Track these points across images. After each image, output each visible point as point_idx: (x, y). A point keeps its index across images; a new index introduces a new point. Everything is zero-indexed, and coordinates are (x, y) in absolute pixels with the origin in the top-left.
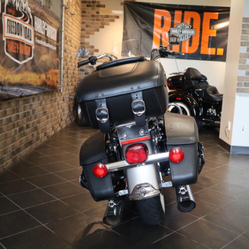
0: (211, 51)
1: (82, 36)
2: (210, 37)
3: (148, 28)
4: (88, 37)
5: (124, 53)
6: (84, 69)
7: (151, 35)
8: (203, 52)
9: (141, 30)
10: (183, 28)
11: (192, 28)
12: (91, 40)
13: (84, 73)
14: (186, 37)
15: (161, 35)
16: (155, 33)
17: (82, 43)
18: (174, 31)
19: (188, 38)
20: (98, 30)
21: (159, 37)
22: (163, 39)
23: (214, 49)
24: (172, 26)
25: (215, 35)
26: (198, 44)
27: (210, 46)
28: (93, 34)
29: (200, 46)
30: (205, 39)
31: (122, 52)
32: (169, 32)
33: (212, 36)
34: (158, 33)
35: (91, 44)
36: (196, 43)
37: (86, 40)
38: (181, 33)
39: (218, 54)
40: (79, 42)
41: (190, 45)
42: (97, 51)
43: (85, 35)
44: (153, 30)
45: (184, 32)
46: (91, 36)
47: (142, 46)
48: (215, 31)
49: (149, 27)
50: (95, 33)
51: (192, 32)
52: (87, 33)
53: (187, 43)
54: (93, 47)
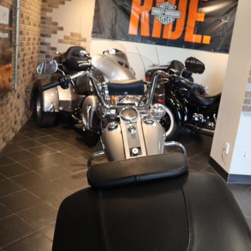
0: (196, 38)
1: (43, 9)
2: (196, 21)
3: (125, 5)
4: (51, 11)
5: (95, 34)
6: (45, 50)
7: (128, 14)
8: (187, 38)
9: (116, 7)
10: (167, 8)
11: (177, 9)
12: (54, 15)
13: (45, 55)
14: (170, 20)
15: (140, 16)
16: (132, 11)
17: (42, 18)
18: (155, 11)
19: (172, 21)
20: (63, 3)
21: (138, 17)
22: (142, 20)
23: (200, 36)
24: (154, 5)
25: (202, 19)
26: (182, 29)
27: (196, 32)
28: (57, 7)
29: (184, 32)
30: (191, 24)
31: (93, 32)
32: (150, 12)
33: (198, 20)
34: (136, 12)
35: (54, 20)
36: (180, 27)
37: (48, 15)
38: (164, 14)
39: (204, 42)
40: (39, 17)
41: (173, 30)
42: (62, 29)
43: (47, 8)
44: (131, 8)
45: (167, 13)
46: (54, 10)
47: (117, 27)
48: (204, 15)
49: (127, 4)
50: (60, 6)
51: (177, 14)
52: (49, 6)
53: (171, 27)
54: (56, 24)
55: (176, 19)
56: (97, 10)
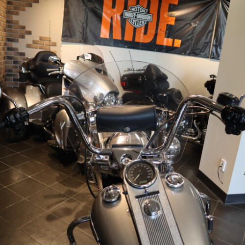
0: (166, 42)
1: (8, 12)
2: (167, 25)
3: (96, 7)
4: (17, 14)
5: (65, 38)
6: (12, 56)
7: (99, 18)
8: (158, 42)
9: (87, 10)
10: (138, 12)
11: (148, 12)
12: (21, 18)
13: (12, 61)
14: (142, 23)
15: (112, 19)
16: (104, 15)
17: (8, 22)
18: (127, 14)
19: (144, 24)
20: (31, 6)
21: (109, 20)
22: (114, 24)
23: (170, 40)
24: (126, 8)
25: (173, 23)
26: (154, 32)
27: (167, 35)
28: (24, 10)
29: (156, 35)
30: (163, 27)
31: (63, 36)
32: (122, 15)
33: (169, 23)
34: (107, 14)
35: (21, 24)
36: (152, 31)
37: (15, 18)
38: (136, 17)
39: (175, 45)
40: (5, 20)
41: (145, 33)
42: (30, 33)
43: (12, 10)
44: (102, 11)
45: (139, 16)
46: (21, 13)
47: (88, 30)
48: (174, 18)
49: (98, 7)
50: (27, 8)
51: (149, 17)
52: (16, 8)
53: (143, 31)
54: (23, 28)
55: (148, 22)
56: (67, 13)
